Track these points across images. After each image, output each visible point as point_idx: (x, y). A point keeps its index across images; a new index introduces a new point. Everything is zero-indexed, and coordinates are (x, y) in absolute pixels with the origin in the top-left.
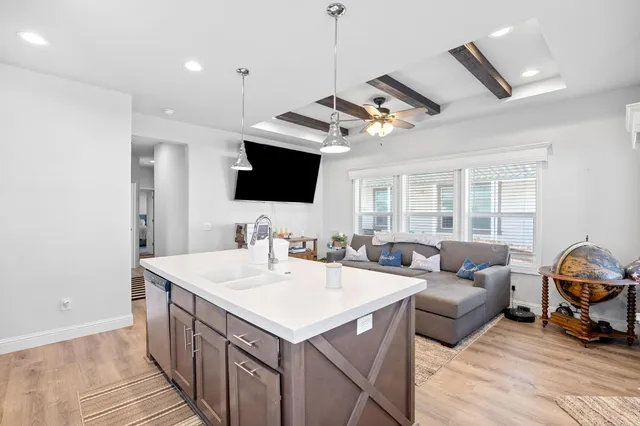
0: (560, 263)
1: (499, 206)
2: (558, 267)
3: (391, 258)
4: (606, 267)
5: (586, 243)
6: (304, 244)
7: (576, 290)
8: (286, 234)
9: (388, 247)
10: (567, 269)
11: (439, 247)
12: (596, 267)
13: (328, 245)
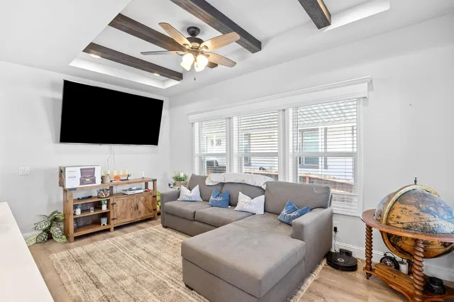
0: (387, 210)
1: (326, 145)
2: (385, 216)
3: (219, 199)
4: (442, 218)
5: (414, 187)
6: (146, 184)
7: (407, 245)
8: (124, 175)
9: (219, 188)
10: (395, 219)
11: (264, 187)
12: (431, 218)
13: (169, 185)
